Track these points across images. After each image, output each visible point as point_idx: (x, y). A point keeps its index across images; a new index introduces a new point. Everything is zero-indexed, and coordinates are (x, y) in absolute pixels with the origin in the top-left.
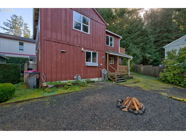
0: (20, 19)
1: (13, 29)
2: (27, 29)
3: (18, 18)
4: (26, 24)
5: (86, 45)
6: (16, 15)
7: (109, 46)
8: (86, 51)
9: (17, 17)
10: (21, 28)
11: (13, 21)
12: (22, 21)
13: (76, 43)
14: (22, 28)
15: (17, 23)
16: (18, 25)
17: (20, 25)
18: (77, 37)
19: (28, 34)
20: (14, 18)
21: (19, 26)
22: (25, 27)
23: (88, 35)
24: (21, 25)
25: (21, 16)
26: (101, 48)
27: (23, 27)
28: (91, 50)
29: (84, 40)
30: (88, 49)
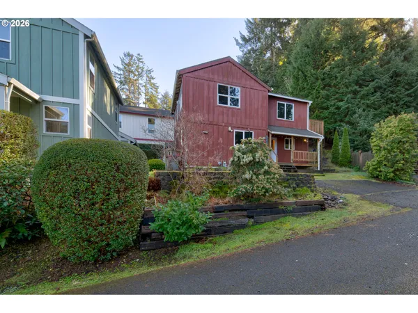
0: (139, 60)
1: (124, 85)
2: (152, 81)
3: (135, 60)
4: (150, 71)
5: (234, 122)
6: (131, 53)
7: (285, 119)
8: (235, 131)
9: (132, 56)
10: (140, 82)
11: (125, 68)
12: (141, 65)
13: (220, 121)
14: (142, 81)
15: (132, 72)
16: (135, 75)
17: (137, 73)
18: (223, 115)
19: (154, 93)
20: (127, 61)
21: (136, 77)
22: (148, 77)
23: (239, 109)
24: (140, 75)
25: (139, 55)
26: (260, 125)
27: (145, 78)
28: (243, 128)
29: (233, 116)
30: (238, 128)
